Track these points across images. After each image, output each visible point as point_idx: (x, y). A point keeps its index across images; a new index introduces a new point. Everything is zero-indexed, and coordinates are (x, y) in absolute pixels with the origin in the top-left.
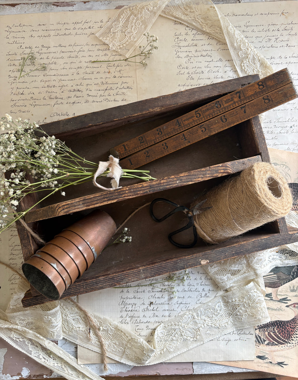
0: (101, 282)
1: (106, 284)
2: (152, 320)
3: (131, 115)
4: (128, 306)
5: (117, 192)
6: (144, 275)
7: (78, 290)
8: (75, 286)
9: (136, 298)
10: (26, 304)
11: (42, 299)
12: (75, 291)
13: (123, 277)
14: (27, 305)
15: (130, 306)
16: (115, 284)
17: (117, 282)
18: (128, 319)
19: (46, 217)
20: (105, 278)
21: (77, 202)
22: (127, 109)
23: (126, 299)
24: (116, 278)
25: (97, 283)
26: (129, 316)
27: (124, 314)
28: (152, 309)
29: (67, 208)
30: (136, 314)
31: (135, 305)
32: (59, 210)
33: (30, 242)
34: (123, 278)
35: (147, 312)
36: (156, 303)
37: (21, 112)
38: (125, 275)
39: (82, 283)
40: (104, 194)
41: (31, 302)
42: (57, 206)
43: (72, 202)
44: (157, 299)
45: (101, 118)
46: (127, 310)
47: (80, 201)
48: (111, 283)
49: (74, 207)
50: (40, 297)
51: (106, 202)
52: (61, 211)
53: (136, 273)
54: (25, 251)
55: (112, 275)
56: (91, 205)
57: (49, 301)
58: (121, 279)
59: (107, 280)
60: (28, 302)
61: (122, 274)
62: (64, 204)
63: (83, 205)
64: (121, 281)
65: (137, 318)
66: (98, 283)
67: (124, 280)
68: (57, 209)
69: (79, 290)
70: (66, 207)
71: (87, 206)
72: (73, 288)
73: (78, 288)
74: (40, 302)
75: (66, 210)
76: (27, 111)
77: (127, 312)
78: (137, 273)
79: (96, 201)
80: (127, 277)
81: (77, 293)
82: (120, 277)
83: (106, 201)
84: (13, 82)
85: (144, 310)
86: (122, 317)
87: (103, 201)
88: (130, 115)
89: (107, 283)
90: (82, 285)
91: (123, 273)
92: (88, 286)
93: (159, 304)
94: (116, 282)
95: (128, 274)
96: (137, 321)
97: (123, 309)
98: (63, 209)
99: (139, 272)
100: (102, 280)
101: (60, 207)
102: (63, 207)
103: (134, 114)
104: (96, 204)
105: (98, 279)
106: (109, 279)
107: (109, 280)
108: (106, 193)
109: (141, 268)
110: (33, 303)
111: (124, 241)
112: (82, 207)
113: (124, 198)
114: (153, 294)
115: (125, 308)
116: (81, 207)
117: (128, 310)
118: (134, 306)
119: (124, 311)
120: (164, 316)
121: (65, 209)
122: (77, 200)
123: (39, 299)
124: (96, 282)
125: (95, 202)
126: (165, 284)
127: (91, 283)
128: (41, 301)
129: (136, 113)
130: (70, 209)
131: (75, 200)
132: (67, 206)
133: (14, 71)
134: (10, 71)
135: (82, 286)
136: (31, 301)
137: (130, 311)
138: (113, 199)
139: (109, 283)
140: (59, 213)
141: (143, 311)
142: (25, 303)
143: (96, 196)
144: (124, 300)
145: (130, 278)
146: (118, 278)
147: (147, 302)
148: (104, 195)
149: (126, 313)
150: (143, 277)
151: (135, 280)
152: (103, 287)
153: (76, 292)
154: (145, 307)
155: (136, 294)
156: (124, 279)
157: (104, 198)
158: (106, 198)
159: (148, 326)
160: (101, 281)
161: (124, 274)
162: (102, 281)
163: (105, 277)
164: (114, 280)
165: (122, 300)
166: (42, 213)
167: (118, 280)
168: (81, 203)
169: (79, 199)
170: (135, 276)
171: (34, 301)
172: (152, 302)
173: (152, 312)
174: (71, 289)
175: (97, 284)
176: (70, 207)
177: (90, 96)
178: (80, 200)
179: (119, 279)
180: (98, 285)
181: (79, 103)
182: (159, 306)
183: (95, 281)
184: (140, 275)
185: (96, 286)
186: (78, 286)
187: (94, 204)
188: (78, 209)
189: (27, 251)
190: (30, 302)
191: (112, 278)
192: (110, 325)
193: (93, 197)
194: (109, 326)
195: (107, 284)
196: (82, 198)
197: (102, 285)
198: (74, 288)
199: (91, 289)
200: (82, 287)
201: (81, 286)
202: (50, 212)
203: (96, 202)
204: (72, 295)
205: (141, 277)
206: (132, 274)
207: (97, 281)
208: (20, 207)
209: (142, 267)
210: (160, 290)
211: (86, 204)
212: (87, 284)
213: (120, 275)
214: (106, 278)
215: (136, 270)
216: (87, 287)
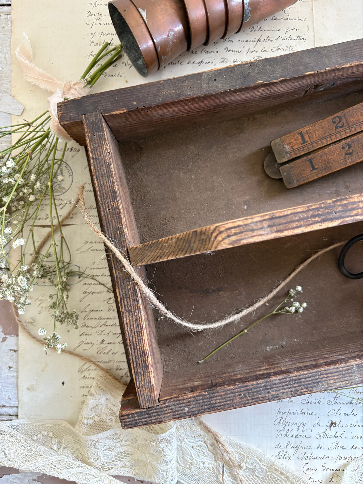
0: (275, 386)
1: (285, 391)
2: (333, 454)
3: (340, 64)
4: (290, 428)
5: (340, 205)
6: (359, 376)
7: (230, 400)
8: (224, 393)
9: (306, 414)
10: (128, 423)
11: (159, 415)
12: (223, 402)
13: (317, 379)
14: (130, 424)
15: (295, 428)
16: (303, 391)
17: (307, 388)
18: (291, 451)
19: (184, 252)
20: (283, 379)
21: (257, 222)
22: (331, 54)
23: (286, 414)
24: (303, 380)
25: (266, 388)
26: (292, 445)
27: (283, 441)
28: (333, 435)
29: (235, 234)
30: (305, 442)
31: (304, 425)
32: (219, 238)
33: (138, 303)
34: (319, 380)
35: (325, 439)
36: (341, 424)
37: (108, 76)
38: (321, 375)
39: (237, 387)
40: (314, 207)
41: (139, 419)
42: (215, 229)
43: (246, 222)
44: (343, 417)
45: (282, 70)
46: (288, 434)
47: (264, 220)
48: (294, 389)
49: (251, 233)
50: (155, 411)
51: (319, 224)
52: (223, 239)
53: (344, 372)
54: (128, 320)
55: (298, 374)
56: (286, 230)
57: (173, 418)
58: (313, 381)
59: (286, 382)
60: (132, 419)
61: (316, 372)
62: (230, 225)
63: (269, 229)
64: (315, 386)
65: (306, 449)
66: (269, 387)
67: (320, 384)
68: (215, 234)
69: (232, 400)
70: (233, 231)
71: (277, 231)
72: (219, 396)
73: (228, 397)
74: (155, 419)
75: (234, 238)
76: (117, 74)
77: (289, 439)
78: (347, 372)
79: (298, 221)
80: (326, 379)
81: (227, 406)
82: (312, 378)
83: (317, 222)
84: (94, 24)
85: (320, 436)
86: (279, 446)
87: (311, 222)
88: (338, 64)
89: (287, 388)
90: (237, 390)
91: (318, 370)
92: (249, 393)
93: (347, 426)
94: (305, 388)
95: (329, 373)
96: (305, 455)
97: (282, 432)
98: (229, 236)
99: (350, 369)
100: (277, 382)
101: (221, 232)
102: (229, 231)
103: (346, 63)
104: (297, 227)
105: (269, 380)
106: (289, 381)
107: (291, 382)
108: (317, 206)
109: (353, 362)
110: (142, 422)
111: (293, 309)
112: (268, 234)
113: (355, 217)
114: (336, 407)
115: (285, 432)
116: (266, 233)
117: (291, 435)
118: (301, 428)
119: (283, 436)
120: (354, 447)
121: (232, 235)
122: (257, 218)
123: (154, 414)
124: (265, 386)
125: (295, 225)
126: (357, 391)
127: (255, 388)
128: (157, 417)
129: (349, 62)
130: (243, 235)
131: (252, 218)
132: (237, 230)
133: (97, 4)
134: (91, 4)
135: (238, 392)
136: (138, 416)
137: (294, 437)
138: (332, 220)
139: (290, 388)
140: (218, 245)
141: (318, 436)
142: (127, 420)
143: (296, 211)
144: (284, 417)
145: (332, 382)
146: (308, 379)
147: (325, 422)
148: (313, 209)
149: (287, 440)
150: (358, 380)
151: (342, 386)
152: (278, 397)
153: (225, 405)
154: (322, 430)
155: (305, 407)
156: (319, 382)
157: (315, 216)
158: (319, 215)
159: (326, 465)
160: (275, 384)
161: (320, 373)
162: (278, 384)
163: (283, 376)
164: (300, 384)
165: (280, 416)
166: (174, 244)
167: (309, 384)
168: (265, 224)
169: (261, 216)
170: (342, 378)
171: (143, 417)
172: (334, 421)
173: (335, 440)
174: (215, 398)
175: (267, 391)
176: (242, 232)
177: (230, 50)
178: (262, 219)
179: (310, 382)
180: (268, 393)
181: (210, 64)
182: (345, 429)
183: (262, 383)
184: (351, 376)
185: (265, 393)
186: (229, 392)
187: (293, 228)
188: (260, 237)
189: (131, 320)
190: (136, 418)
191: (295, 380)
192: (260, 460)
193: (291, 214)
194: (258, 463)
195: (287, 390)
196: (267, 215)
197: (277, 393)
198: (222, 396)
199: (254, 399)
200: (237, 394)
201: (236, 392)
202: (197, 242)
203: (297, 223)
204: (218, 410)
205: (353, 381)
206: (337, 374)
207: (267, 384)
208: (120, 236)
209: (356, 361)
210: (349, 400)
211: (275, 228)
212: (247, 390)
213: (311, 375)
214: (285, 378)
215: (343, 365)
216: (247, 395)
